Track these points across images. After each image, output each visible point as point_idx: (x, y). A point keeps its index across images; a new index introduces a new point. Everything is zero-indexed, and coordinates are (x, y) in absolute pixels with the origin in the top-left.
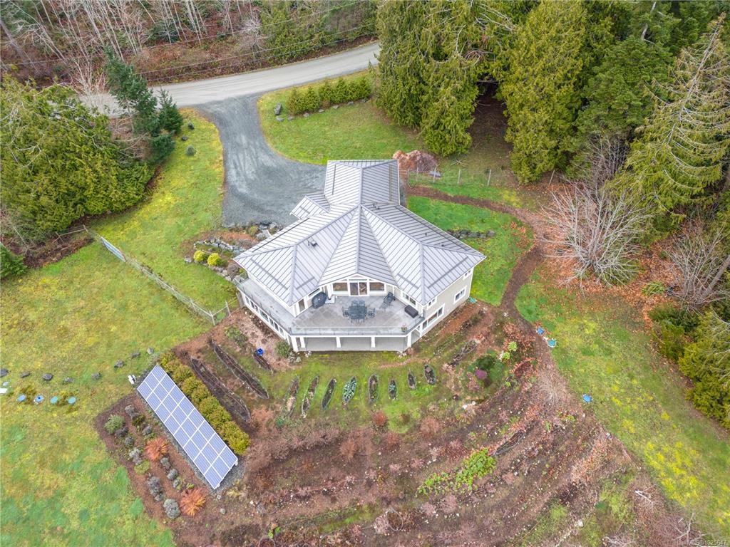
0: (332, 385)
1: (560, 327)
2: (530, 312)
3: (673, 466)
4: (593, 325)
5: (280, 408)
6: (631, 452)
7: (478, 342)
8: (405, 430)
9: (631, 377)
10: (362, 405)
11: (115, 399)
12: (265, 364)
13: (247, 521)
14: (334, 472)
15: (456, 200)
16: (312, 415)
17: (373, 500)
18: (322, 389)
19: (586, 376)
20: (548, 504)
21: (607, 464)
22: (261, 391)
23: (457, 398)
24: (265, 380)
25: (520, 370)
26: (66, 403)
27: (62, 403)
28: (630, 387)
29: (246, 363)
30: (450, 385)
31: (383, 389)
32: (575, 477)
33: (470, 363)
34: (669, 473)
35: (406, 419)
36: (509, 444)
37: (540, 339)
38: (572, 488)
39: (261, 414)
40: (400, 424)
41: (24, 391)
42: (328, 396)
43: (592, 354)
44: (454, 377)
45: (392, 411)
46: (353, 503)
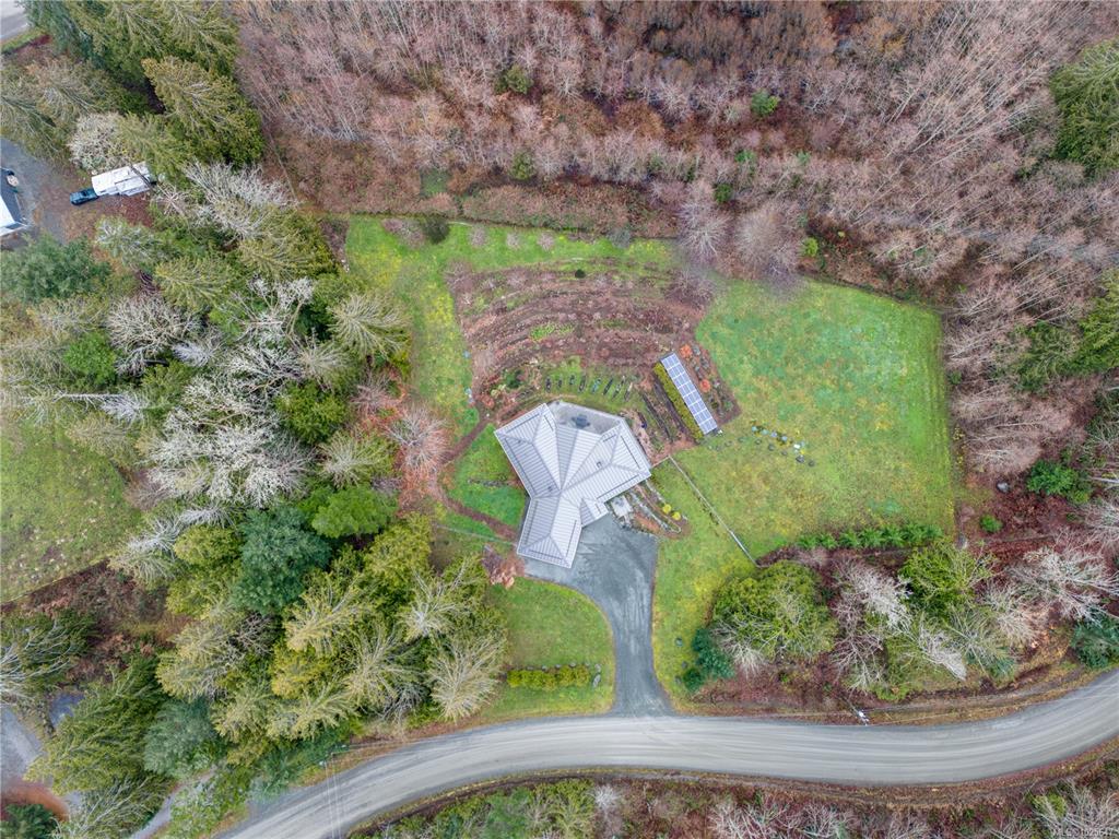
0: (605, 392)
1: (457, 401)
2: (472, 414)
3: (442, 312)
4: (438, 398)
5: (636, 386)
6: (459, 323)
7: (513, 399)
8: (572, 357)
9: (435, 362)
10: (591, 376)
11: (730, 424)
12: (642, 418)
13: (660, 335)
14: (614, 346)
15: (484, 517)
16: (620, 377)
17: (598, 330)
18: (611, 391)
19: (459, 367)
20: (513, 309)
21: (475, 321)
22: (646, 400)
23: (538, 368)
24: (643, 407)
25: (496, 377)
26: (758, 427)
27: (760, 428)
28: (439, 356)
29: (652, 422)
30: (539, 376)
31: (577, 382)
32: (494, 318)
33: (523, 387)
34: (445, 310)
35: (570, 363)
36: (520, 340)
37: (474, 396)
38: (498, 314)
39: (647, 386)
40: (574, 360)
41: (784, 443)
42: (609, 386)
43: (449, 380)
44: (535, 382)
45: (576, 369)
46: (608, 331)
